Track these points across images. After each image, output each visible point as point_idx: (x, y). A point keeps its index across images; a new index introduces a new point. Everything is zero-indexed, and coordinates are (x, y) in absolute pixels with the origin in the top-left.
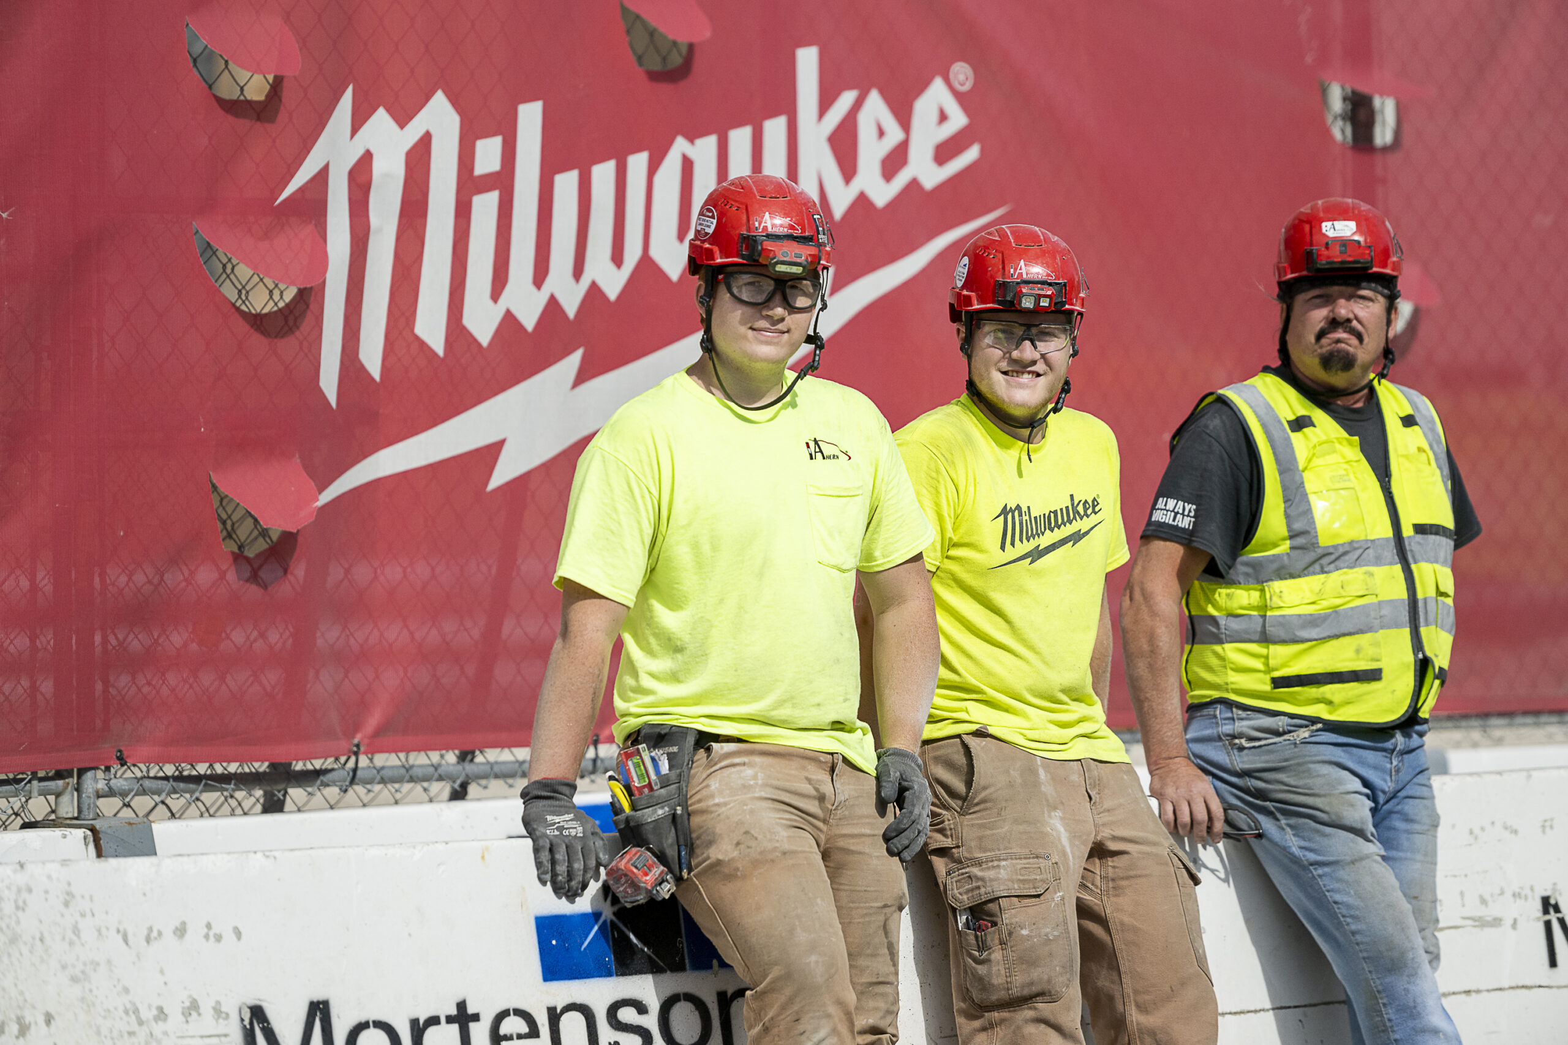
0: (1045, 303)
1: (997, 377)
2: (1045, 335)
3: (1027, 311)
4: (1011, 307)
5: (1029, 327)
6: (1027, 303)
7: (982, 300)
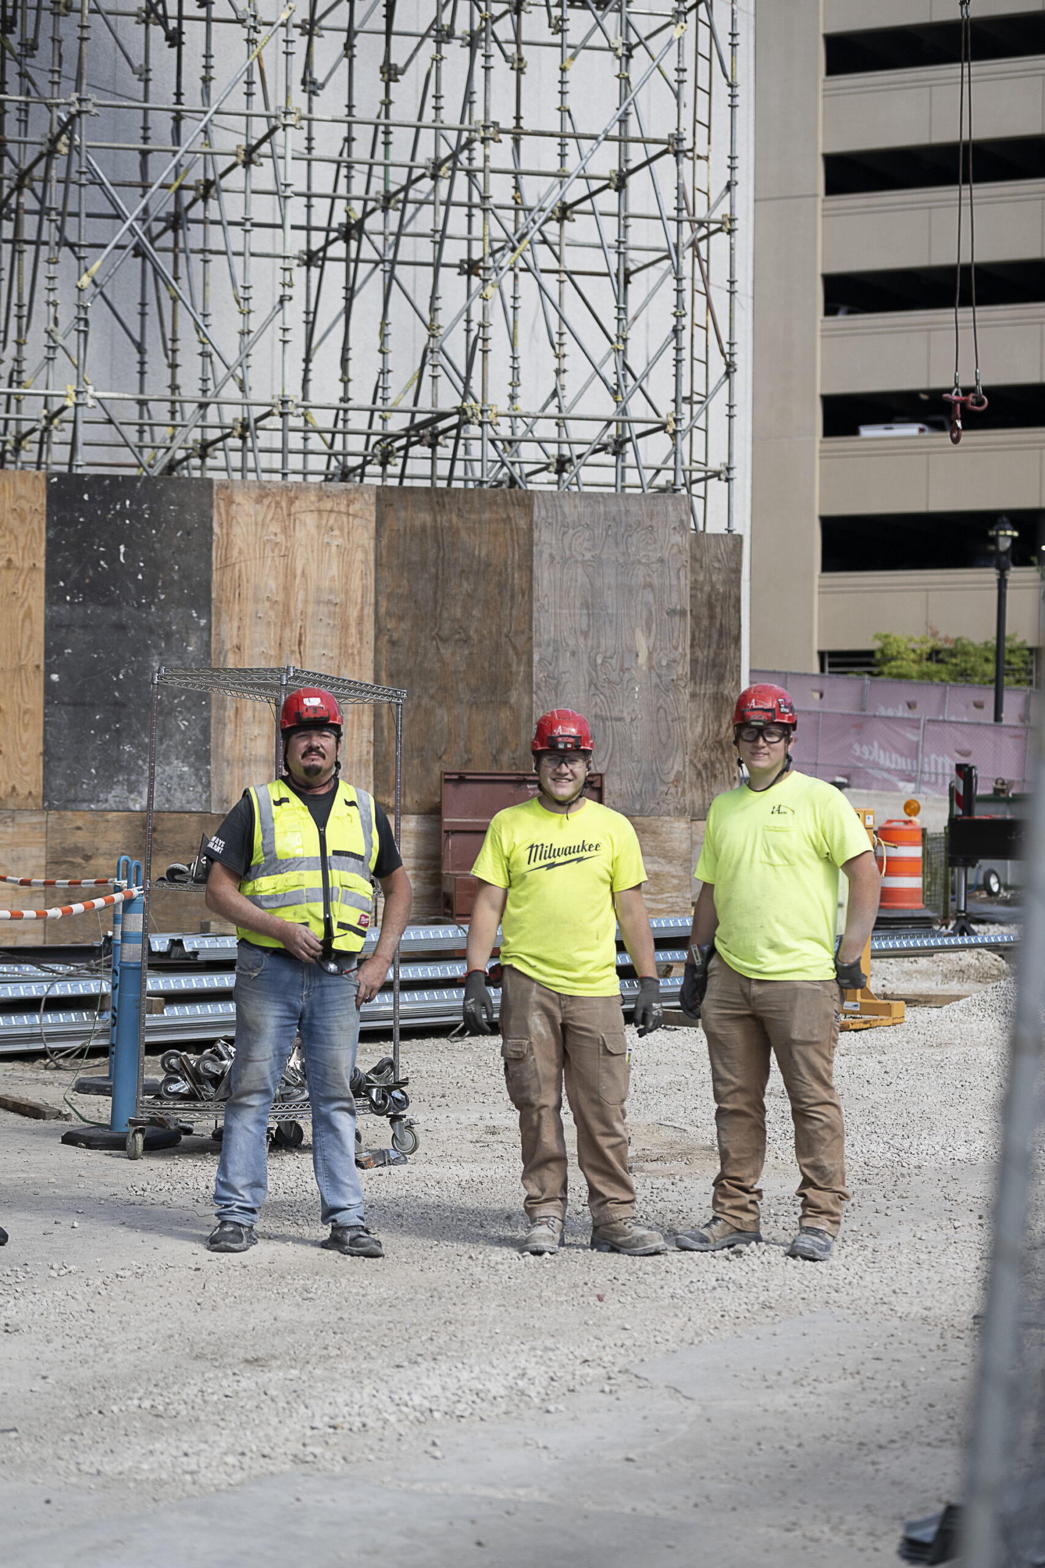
0: (569, 746)
1: (549, 781)
2: (572, 761)
3: (561, 750)
4: (553, 747)
5: (564, 757)
6: (561, 746)
7: (542, 745)
